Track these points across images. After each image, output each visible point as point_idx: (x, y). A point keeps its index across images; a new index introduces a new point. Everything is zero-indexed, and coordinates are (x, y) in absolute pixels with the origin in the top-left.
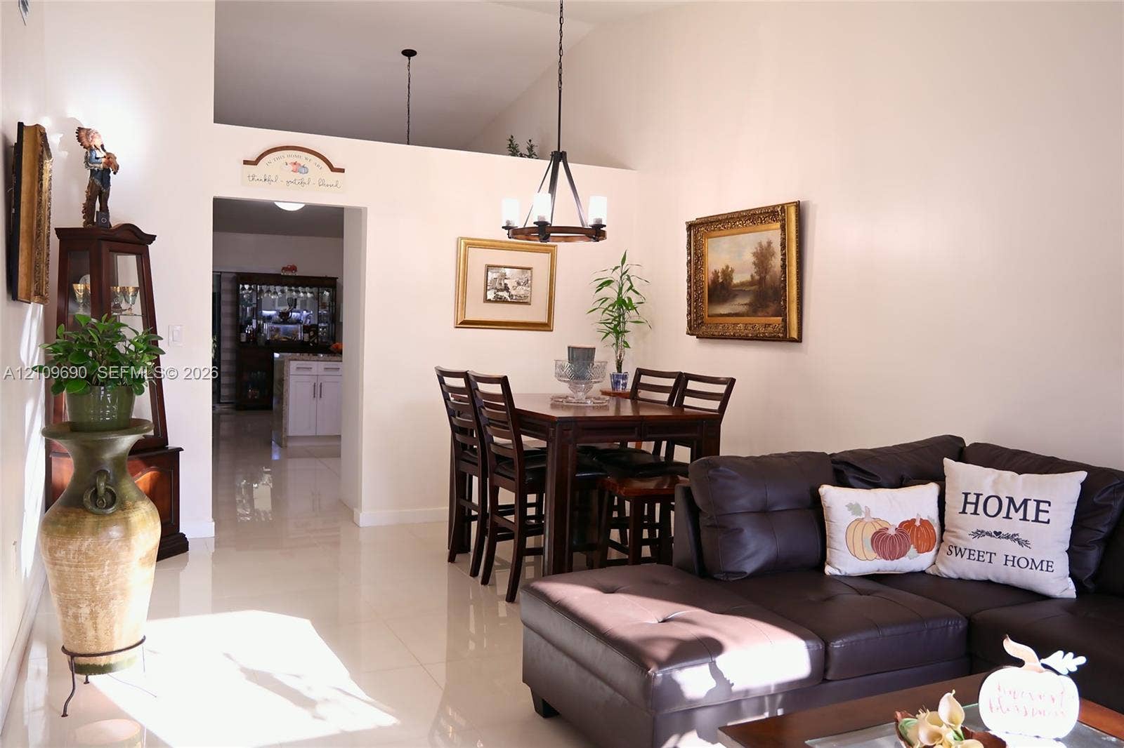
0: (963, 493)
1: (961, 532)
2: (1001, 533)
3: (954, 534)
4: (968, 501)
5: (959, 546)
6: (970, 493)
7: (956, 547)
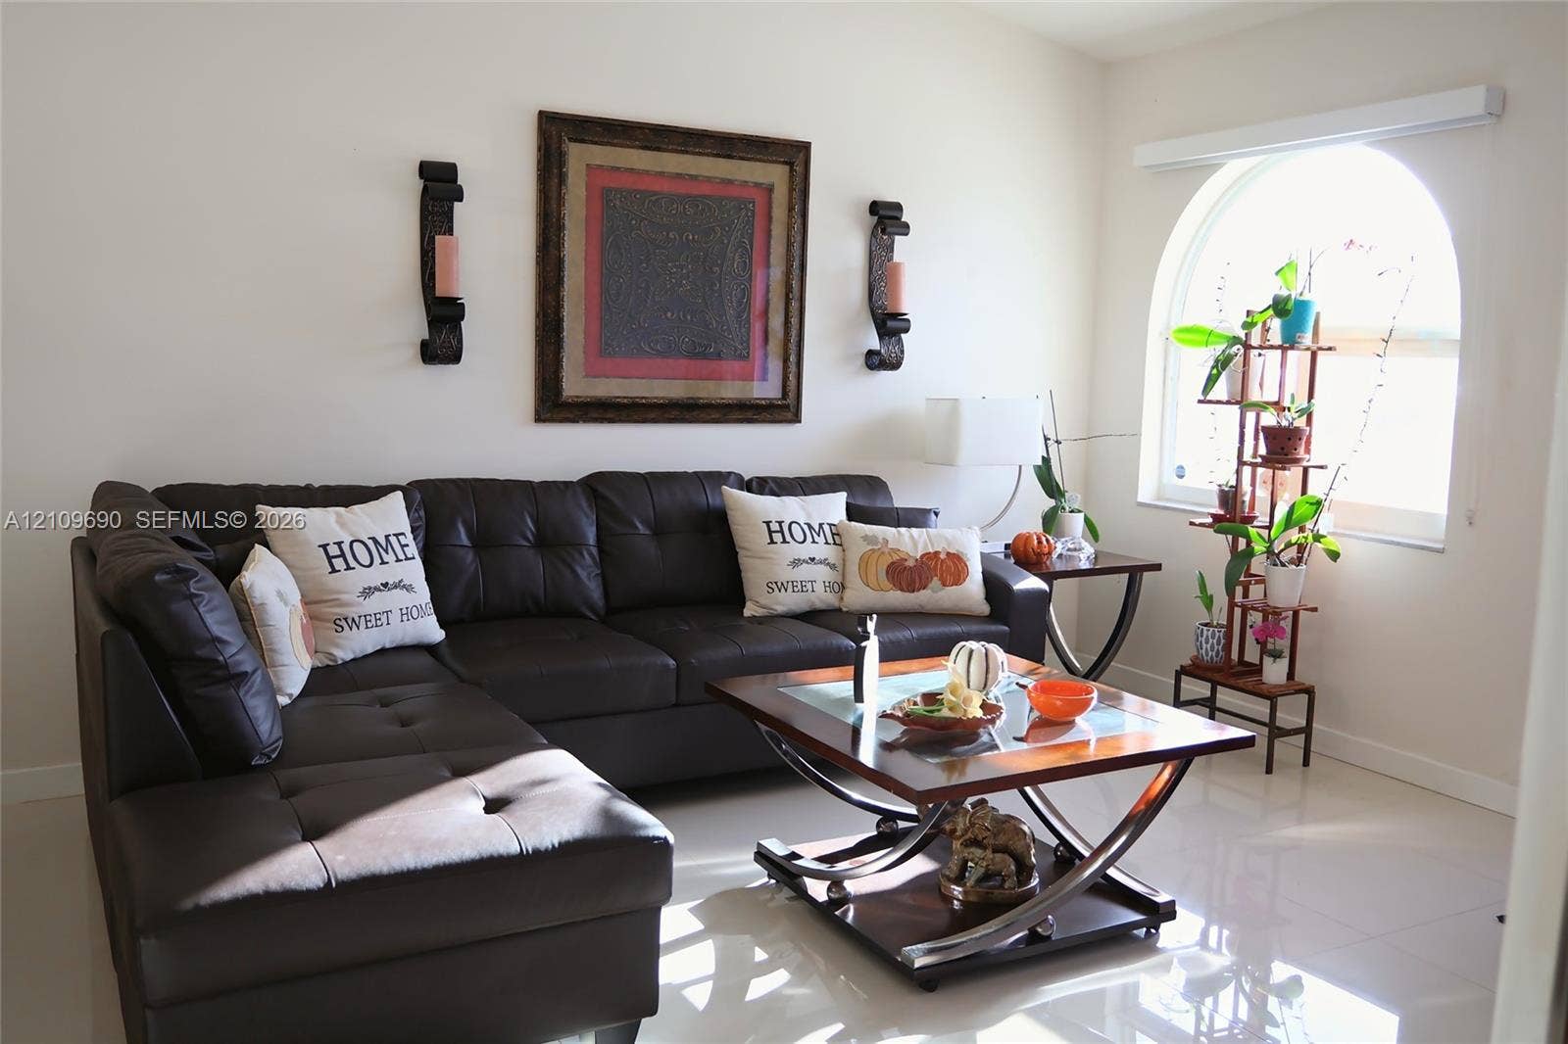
0: (320, 546)
1: (344, 597)
2: (387, 583)
3: (338, 602)
4: (331, 554)
5: (351, 615)
6: (328, 545)
7: (346, 619)
